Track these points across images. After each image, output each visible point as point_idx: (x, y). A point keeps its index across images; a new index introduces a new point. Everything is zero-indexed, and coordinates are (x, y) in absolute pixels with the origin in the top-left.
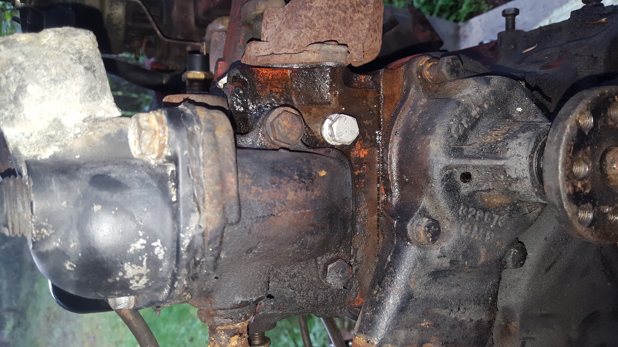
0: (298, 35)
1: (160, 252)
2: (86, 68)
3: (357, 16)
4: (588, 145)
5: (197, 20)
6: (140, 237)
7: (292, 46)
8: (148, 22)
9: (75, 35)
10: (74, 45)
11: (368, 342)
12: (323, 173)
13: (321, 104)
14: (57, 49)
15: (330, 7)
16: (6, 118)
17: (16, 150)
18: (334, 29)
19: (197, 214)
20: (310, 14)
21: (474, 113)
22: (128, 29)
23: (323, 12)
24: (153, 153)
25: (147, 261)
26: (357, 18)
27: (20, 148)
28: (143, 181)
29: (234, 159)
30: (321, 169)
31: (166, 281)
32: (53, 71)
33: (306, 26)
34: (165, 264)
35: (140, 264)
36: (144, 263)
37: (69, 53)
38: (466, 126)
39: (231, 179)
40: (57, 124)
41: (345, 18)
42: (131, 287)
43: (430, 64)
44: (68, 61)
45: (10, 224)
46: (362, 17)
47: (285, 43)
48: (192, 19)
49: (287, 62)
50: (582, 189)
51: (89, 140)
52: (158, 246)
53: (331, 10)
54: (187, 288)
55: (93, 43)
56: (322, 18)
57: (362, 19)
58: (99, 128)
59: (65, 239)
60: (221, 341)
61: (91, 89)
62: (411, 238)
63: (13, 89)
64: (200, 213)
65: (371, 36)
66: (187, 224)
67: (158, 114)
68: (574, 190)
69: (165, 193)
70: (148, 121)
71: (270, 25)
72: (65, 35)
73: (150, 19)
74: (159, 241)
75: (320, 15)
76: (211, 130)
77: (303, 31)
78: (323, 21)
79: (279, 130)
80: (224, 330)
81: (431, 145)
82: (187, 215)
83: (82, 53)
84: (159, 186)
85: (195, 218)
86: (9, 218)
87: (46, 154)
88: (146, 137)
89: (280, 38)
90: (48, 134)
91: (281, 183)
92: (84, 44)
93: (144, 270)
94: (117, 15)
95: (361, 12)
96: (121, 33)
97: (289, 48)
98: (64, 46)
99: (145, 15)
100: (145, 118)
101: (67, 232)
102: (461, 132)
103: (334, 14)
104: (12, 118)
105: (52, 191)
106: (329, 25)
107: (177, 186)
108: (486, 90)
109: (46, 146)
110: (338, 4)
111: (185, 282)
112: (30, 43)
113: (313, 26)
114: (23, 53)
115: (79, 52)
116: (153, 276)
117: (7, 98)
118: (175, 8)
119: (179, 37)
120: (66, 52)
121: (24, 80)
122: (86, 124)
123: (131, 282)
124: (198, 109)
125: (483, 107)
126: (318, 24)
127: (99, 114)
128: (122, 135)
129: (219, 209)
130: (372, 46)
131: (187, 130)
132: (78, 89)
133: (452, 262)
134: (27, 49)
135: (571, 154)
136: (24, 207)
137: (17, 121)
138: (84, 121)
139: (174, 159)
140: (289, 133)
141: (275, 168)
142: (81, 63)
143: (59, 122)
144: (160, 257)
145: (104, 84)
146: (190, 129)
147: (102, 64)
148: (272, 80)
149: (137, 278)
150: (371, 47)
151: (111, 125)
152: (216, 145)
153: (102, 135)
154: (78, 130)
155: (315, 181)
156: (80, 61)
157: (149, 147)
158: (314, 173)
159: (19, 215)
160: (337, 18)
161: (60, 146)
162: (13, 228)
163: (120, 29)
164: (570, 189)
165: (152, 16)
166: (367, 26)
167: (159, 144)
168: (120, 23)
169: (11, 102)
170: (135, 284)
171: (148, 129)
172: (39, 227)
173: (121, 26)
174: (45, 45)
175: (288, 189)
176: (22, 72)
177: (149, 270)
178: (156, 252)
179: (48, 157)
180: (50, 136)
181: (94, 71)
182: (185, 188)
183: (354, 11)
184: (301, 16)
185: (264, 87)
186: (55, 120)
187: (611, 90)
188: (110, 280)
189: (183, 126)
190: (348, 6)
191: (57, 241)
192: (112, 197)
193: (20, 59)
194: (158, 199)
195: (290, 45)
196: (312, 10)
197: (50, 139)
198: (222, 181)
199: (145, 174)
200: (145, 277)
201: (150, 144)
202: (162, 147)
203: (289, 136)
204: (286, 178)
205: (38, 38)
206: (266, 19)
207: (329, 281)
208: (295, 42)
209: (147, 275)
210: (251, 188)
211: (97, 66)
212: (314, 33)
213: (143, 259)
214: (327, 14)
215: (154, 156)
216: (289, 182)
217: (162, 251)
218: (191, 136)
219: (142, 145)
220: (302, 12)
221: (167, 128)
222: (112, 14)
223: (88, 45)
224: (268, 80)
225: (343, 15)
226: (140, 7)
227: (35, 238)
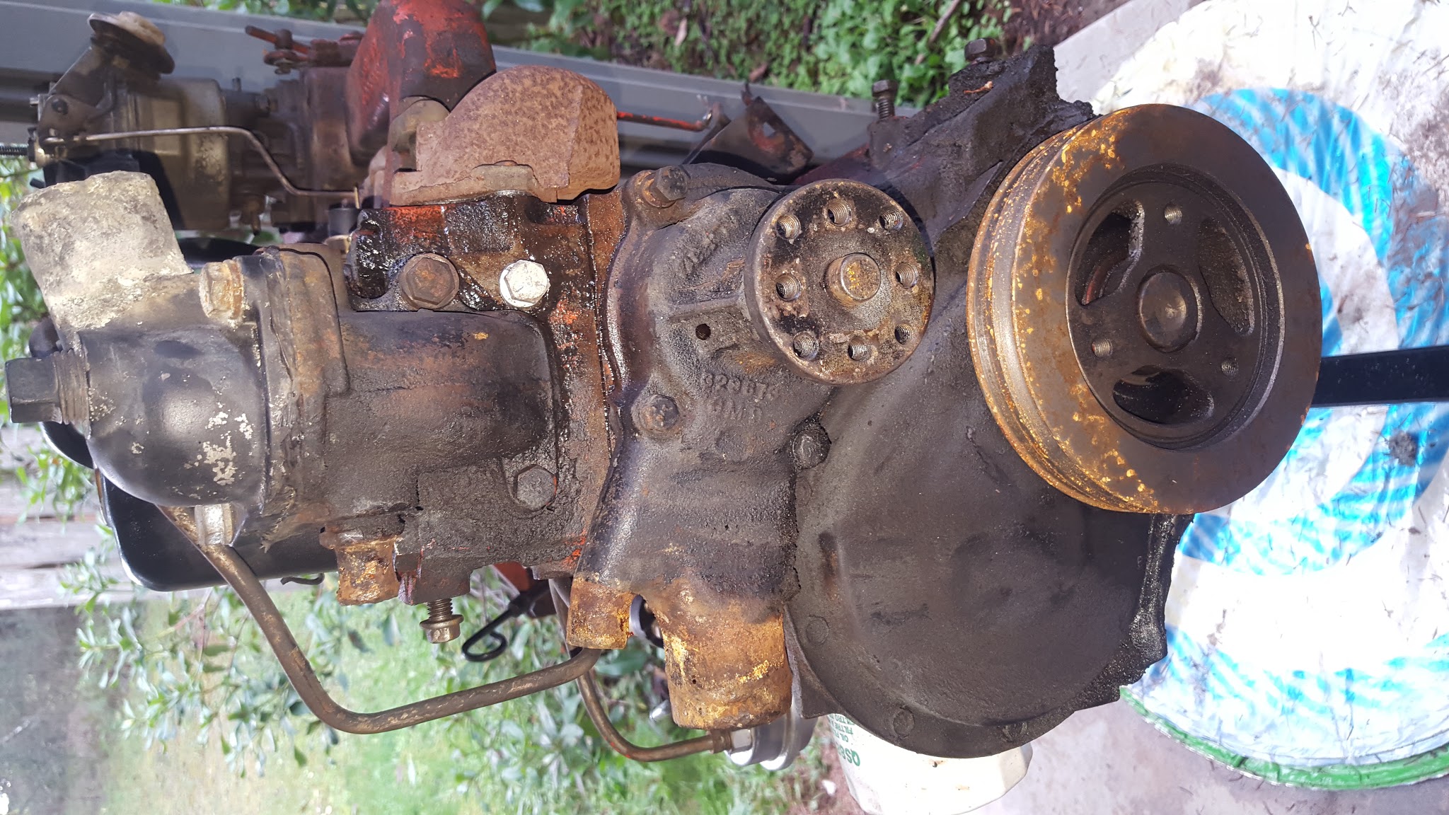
0: (460, 157)
1: (247, 430)
2: (143, 218)
3: (554, 122)
4: (797, 257)
5: (353, 154)
6: (220, 410)
7: (452, 173)
8: (266, 166)
9: (127, 180)
10: (128, 191)
11: (587, 580)
12: (482, 336)
13: (494, 250)
14: (106, 197)
15: (508, 113)
16: (51, 284)
17: (65, 322)
18: (516, 144)
19: (289, 380)
20: (476, 126)
21: (706, 241)
22: (235, 183)
23: (496, 121)
24: (229, 308)
25: (231, 441)
26: (554, 125)
27: (70, 318)
28: (220, 345)
29: (334, 313)
30: (478, 330)
31: (260, 471)
32: (104, 223)
33: (472, 144)
34: (255, 446)
35: (222, 444)
36: (228, 444)
37: (121, 201)
38: (695, 260)
39: (331, 338)
40: (113, 286)
41: (534, 127)
42: (215, 479)
43: (650, 182)
44: (122, 210)
45: (63, 403)
46: (564, 123)
47: (442, 171)
48: (346, 154)
49: (442, 196)
50: (795, 313)
51: (152, 303)
52: (243, 422)
53: (510, 117)
54: (287, 479)
55: (152, 188)
56: (495, 131)
57: (565, 127)
58: (164, 287)
59: (130, 416)
60: (353, 569)
61: (151, 243)
62: (639, 427)
63: (58, 248)
64: (291, 377)
65: (585, 150)
66: (275, 392)
67: (231, 262)
68: (782, 314)
69: (249, 359)
70: (219, 270)
71: (425, 147)
72: (116, 180)
73: (268, 160)
74: (244, 415)
75: (491, 125)
76: (300, 275)
77: (467, 150)
78: (497, 133)
79: (416, 284)
80: (355, 553)
81: (648, 291)
82: (276, 380)
83: (137, 200)
84: (240, 352)
85: (285, 387)
86: (62, 395)
87: (102, 322)
88: (218, 288)
89: (435, 163)
90: (102, 297)
91: (412, 347)
92: (140, 189)
93: (229, 453)
94: (213, 160)
95: (562, 116)
96: (223, 190)
97: (448, 177)
98: (116, 194)
99: (258, 155)
100: (216, 268)
101: (131, 407)
102: (689, 270)
103: (515, 124)
104: (59, 283)
105: (110, 360)
106: (508, 139)
107: (260, 348)
108: (722, 209)
109: (102, 312)
110: (520, 109)
111: (283, 470)
112: (76, 193)
113: (481, 143)
114: (68, 205)
115: (134, 199)
116: (241, 461)
117: (51, 259)
118: (315, 138)
119: (327, 187)
120: (119, 200)
121: (70, 237)
122: (147, 284)
123: (215, 470)
124: (282, 254)
125: (721, 234)
126: (491, 139)
127: (164, 272)
128: (193, 294)
129: (315, 373)
130: (592, 165)
131: (267, 277)
132: (135, 243)
133: (702, 455)
134: (72, 201)
135: (769, 269)
136: (78, 381)
137: (66, 285)
138: (145, 280)
139: (253, 314)
140: (432, 287)
141: (406, 330)
142: (137, 212)
143: (116, 282)
144: (248, 436)
145: (169, 238)
146: (271, 276)
147: (166, 213)
148: (417, 221)
149: (221, 464)
150: (590, 166)
151: (179, 284)
152: (306, 294)
153: (168, 296)
154: (139, 292)
155: (467, 345)
156: (136, 209)
157: (222, 301)
158: (465, 335)
159: (73, 390)
160: (520, 128)
161: (118, 311)
162: (66, 408)
163: (220, 184)
164: (775, 312)
165: (271, 156)
166: (573, 135)
167: (234, 296)
168: (220, 172)
169: (56, 264)
170: (220, 475)
171: (219, 279)
172: (97, 402)
173: (221, 178)
174: (92, 194)
175: (424, 355)
176: (67, 227)
177: (235, 454)
178: (242, 430)
179: (103, 325)
180: (105, 301)
181: (154, 222)
182: (270, 348)
183: (549, 116)
184: (463, 130)
185: (405, 233)
186: (109, 281)
187: (825, 185)
188: (188, 466)
189: (262, 272)
190: (537, 110)
191: (120, 420)
192: (182, 364)
193: (65, 212)
194: (240, 366)
195: (448, 172)
196: (479, 121)
197: (106, 303)
198: (317, 338)
199: (223, 339)
200: (231, 463)
201: (224, 296)
202: (238, 299)
203: (433, 291)
204: (420, 341)
205: (85, 186)
206: (419, 139)
207: (522, 498)
208: (455, 167)
209: (233, 461)
210: (367, 354)
211: (158, 216)
212: (485, 153)
213: (226, 438)
214: (505, 124)
215: (230, 313)
216: (424, 345)
217: (249, 427)
218: (273, 285)
219: (214, 298)
220: (465, 125)
221: (242, 276)
222: (204, 159)
223: (145, 191)
224: (411, 222)
225: (530, 123)
226: (250, 142)
227: (93, 417)
